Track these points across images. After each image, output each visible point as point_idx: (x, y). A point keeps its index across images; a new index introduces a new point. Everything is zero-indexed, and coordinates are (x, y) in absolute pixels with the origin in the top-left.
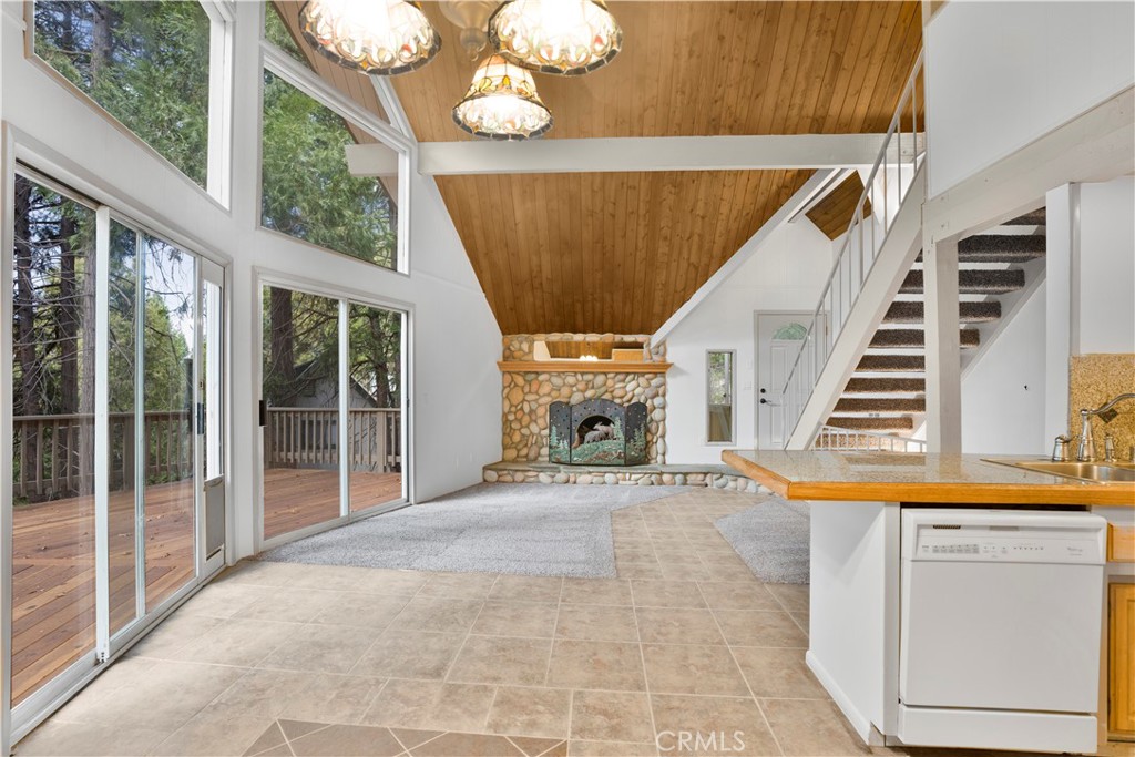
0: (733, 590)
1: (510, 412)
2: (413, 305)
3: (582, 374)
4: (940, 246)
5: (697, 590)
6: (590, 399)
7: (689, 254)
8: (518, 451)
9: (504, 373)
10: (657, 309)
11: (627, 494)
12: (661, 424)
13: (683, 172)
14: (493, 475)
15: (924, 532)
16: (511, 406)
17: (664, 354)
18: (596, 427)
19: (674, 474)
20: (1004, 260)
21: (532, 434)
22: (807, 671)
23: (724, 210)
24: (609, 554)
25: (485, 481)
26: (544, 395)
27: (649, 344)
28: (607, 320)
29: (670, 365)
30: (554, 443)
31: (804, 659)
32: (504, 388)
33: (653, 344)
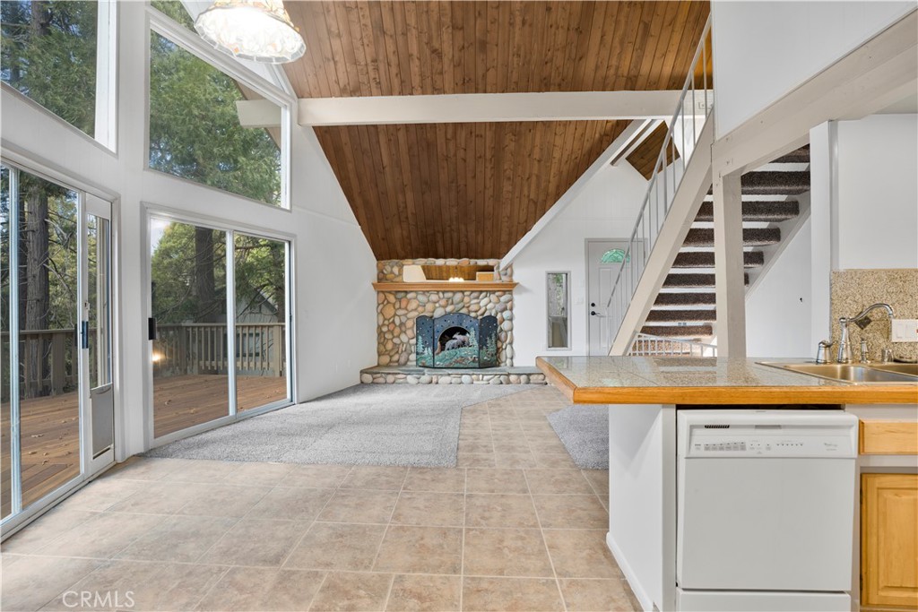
0: (553, 476)
1: (383, 325)
2: (294, 236)
3: (444, 292)
4: (726, 179)
5: (523, 476)
6: (450, 313)
7: (529, 192)
8: (391, 357)
9: (378, 292)
10: (504, 238)
11: (479, 392)
12: (509, 333)
13: (521, 123)
14: (368, 378)
15: (697, 432)
16: (385, 319)
17: (511, 276)
18: (455, 336)
19: (519, 375)
20: (782, 193)
21: (402, 343)
22: (606, 551)
23: (557, 155)
24: (453, 445)
25: (362, 382)
26: (412, 310)
27: (498, 268)
28: (463, 247)
29: (516, 284)
30: (420, 349)
31: (605, 540)
32: (379, 305)
33: (502, 266)
